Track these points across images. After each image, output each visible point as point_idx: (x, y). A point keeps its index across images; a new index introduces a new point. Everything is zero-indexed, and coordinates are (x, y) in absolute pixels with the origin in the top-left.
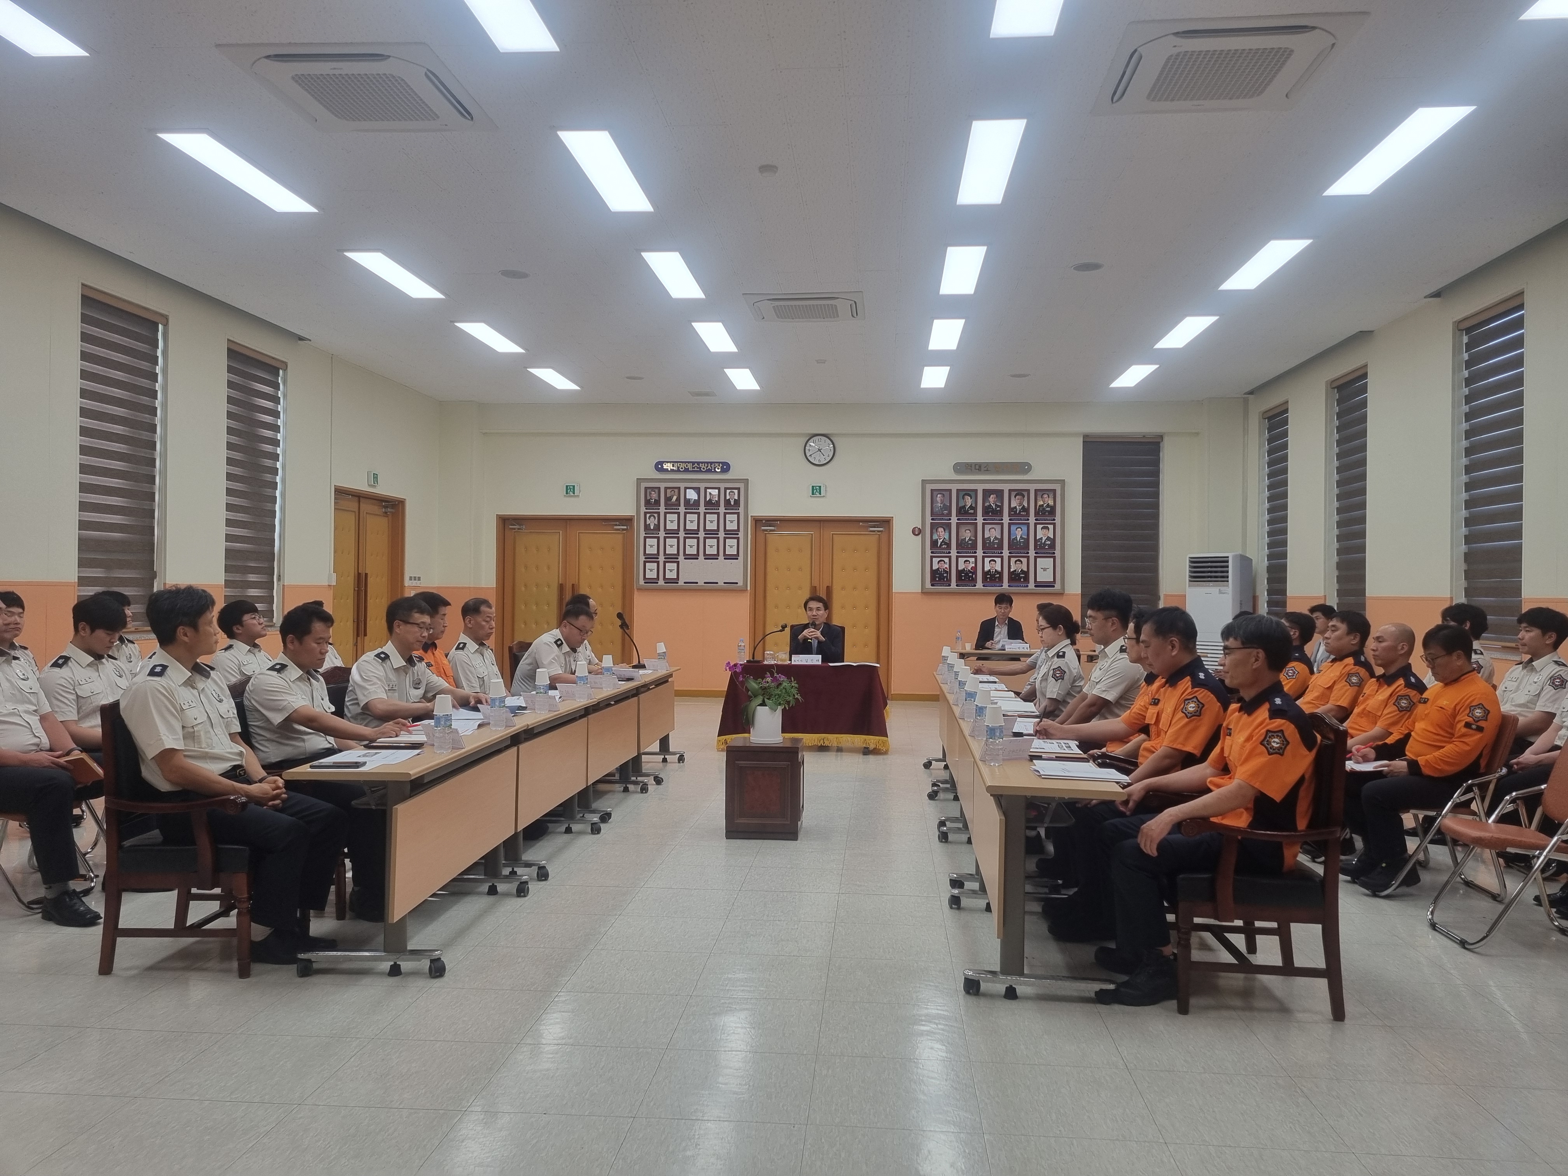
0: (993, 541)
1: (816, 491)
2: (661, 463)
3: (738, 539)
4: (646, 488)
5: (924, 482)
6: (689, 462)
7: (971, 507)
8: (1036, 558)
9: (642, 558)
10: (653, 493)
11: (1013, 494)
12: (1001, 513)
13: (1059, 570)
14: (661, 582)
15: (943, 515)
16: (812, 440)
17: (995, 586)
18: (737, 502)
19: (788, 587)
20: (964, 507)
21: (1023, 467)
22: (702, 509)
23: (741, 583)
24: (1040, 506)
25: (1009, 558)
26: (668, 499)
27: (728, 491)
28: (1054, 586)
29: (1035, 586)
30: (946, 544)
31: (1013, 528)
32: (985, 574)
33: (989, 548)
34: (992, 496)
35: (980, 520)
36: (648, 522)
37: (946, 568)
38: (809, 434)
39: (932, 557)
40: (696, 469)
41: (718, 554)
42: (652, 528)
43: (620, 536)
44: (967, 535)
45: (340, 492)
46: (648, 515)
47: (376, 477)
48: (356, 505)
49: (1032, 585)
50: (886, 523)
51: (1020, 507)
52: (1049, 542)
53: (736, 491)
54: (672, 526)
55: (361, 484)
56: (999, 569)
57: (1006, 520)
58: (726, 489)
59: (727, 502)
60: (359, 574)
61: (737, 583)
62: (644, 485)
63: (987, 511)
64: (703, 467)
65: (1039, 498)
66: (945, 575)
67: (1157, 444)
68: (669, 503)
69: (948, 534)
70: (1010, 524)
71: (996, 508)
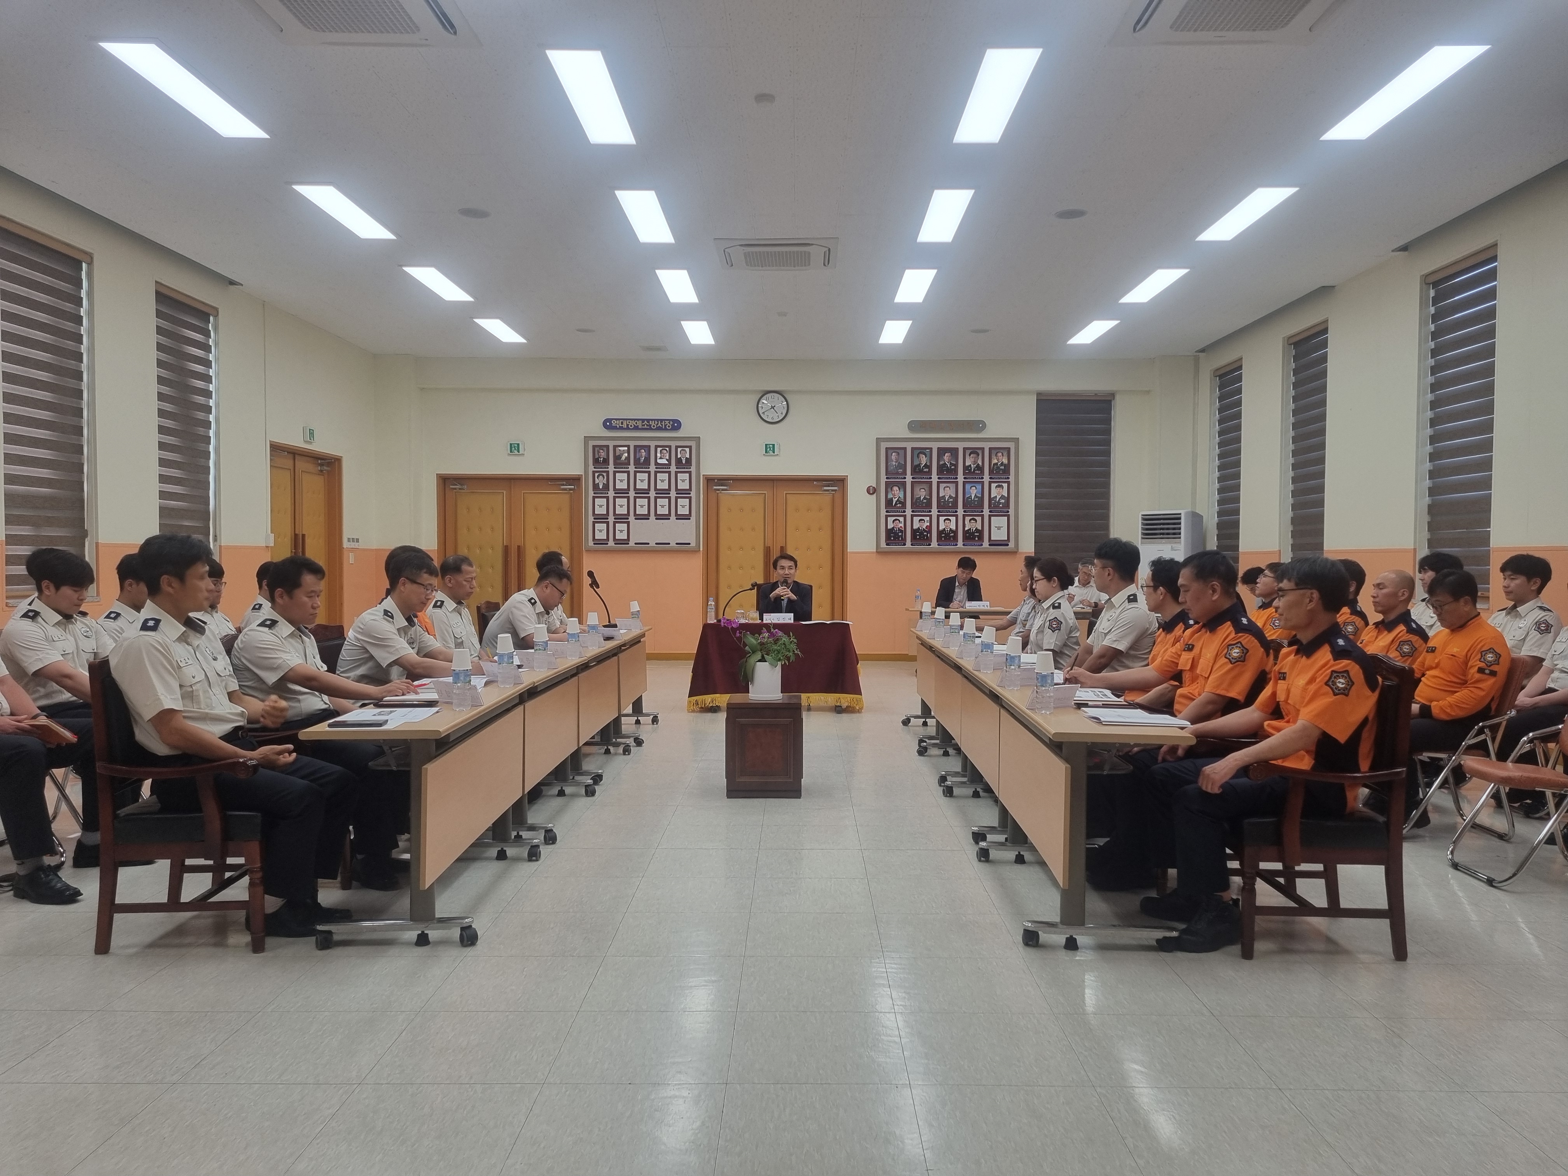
0: (948, 499)
1: (770, 449)
2: (610, 420)
3: (690, 498)
4: (594, 447)
5: (879, 441)
6: (638, 420)
7: (926, 466)
8: (990, 516)
9: (591, 519)
10: (602, 451)
11: (968, 452)
12: (955, 471)
13: (1013, 528)
14: (611, 543)
15: (898, 473)
16: (764, 397)
17: (949, 545)
18: (689, 461)
19: (741, 548)
20: (919, 465)
21: (977, 426)
22: (652, 468)
23: (693, 544)
24: (994, 464)
25: (964, 516)
26: (617, 458)
27: (679, 449)
28: (1008, 545)
29: (990, 545)
30: (900, 503)
32: (940, 533)
33: (944, 507)
34: (946, 454)
35: (935, 478)
36: (597, 481)
37: (901, 527)
38: (762, 391)
39: (887, 517)
40: (646, 427)
41: (670, 514)
42: (601, 487)
43: (567, 497)
44: (922, 494)
45: (276, 449)
46: (596, 474)
47: (312, 433)
48: (291, 462)
49: (986, 544)
50: (840, 482)
51: (975, 466)
52: (1003, 501)
53: (687, 450)
54: (622, 485)
55: (296, 441)
56: (954, 528)
57: (961, 478)
58: (677, 447)
59: (679, 461)
60: (296, 535)
61: (689, 544)
62: (591, 443)
63: (942, 469)
64: (653, 424)
65: (993, 456)
66: (900, 534)
67: (1109, 403)
68: (618, 461)
69: (902, 493)
70: (964, 483)
71: (950, 467)
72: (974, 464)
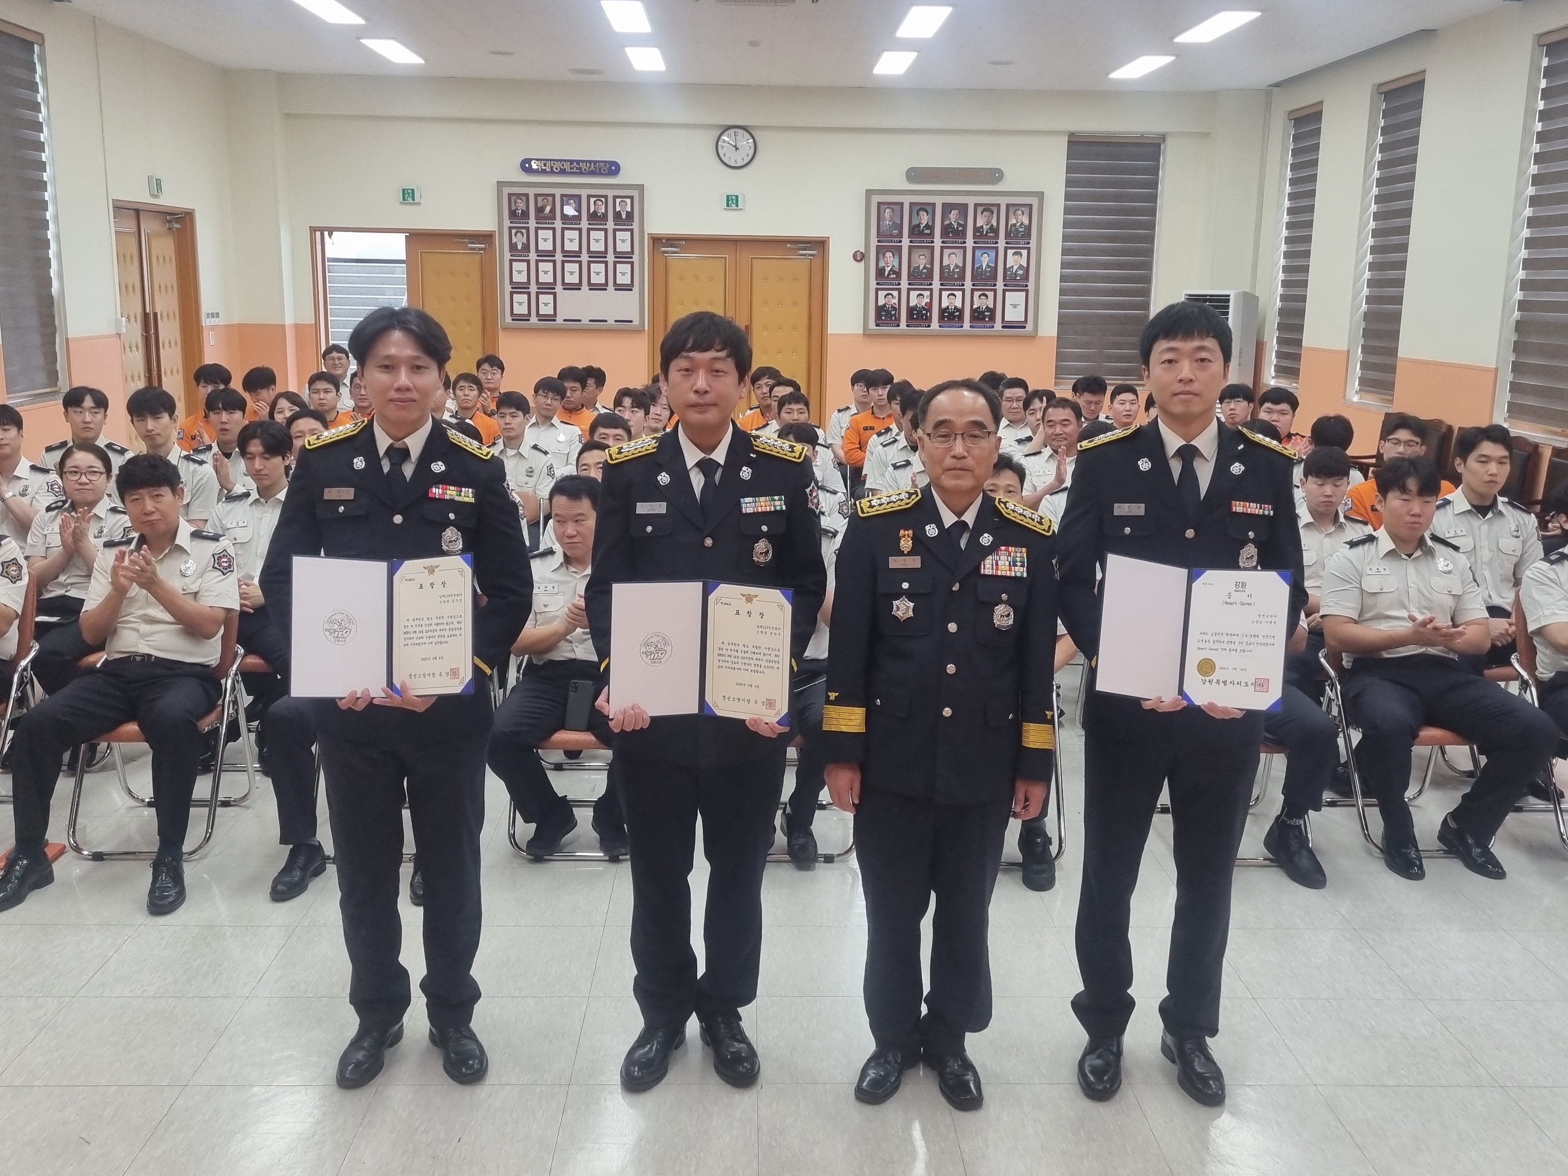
0: (954, 269)
1: (732, 201)
2: (528, 161)
3: (632, 263)
4: (510, 195)
5: (869, 193)
6: (565, 161)
7: (927, 226)
8: (1004, 291)
9: (508, 288)
10: (519, 201)
11: (980, 209)
12: (963, 234)
13: (1032, 307)
14: (534, 319)
15: (892, 235)
16: (726, 133)
17: (953, 327)
18: (630, 216)
20: (918, 225)
21: (994, 175)
22: (584, 224)
23: (636, 322)
24: (1012, 225)
25: (973, 291)
26: (540, 210)
27: (618, 200)
28: (1025, 327)
29: (1003, 327)
30: (894, 272)
31: (978, 253)
32: (943, 311)
33: (947, 279)
34: (953, 212)
36: (514, 240)
37: (894, 303)
38: (723, 125)
39: (877, 290)
40: (575, 170)
41: (607, 284)
42: (519, 247)
43: (478, 257)
44: (921, 262)
45: (120, 208)
46: (514, 231)
47: (159, 183)
48: (136, 221)
49: (998, 325)
50: (820, 245)
51: (988, 227)
52: (1021, 272)
53: (628, 201)
54: (546, 245)
55: (141, 196)
56: (959, 305)
58: (615, 197)
59: (617, 215)
60: (146, 316)
61: (631, 322)
62: (506, 191)
63: (947, 231)
64: (584, 167)
65: (1011, 215)
66: (893, 312)
67: (1158, 146)
68: (542, 215)
69: (897, 260)
70: (974, 249)
71: (957, 228)
72: (986, 225)
